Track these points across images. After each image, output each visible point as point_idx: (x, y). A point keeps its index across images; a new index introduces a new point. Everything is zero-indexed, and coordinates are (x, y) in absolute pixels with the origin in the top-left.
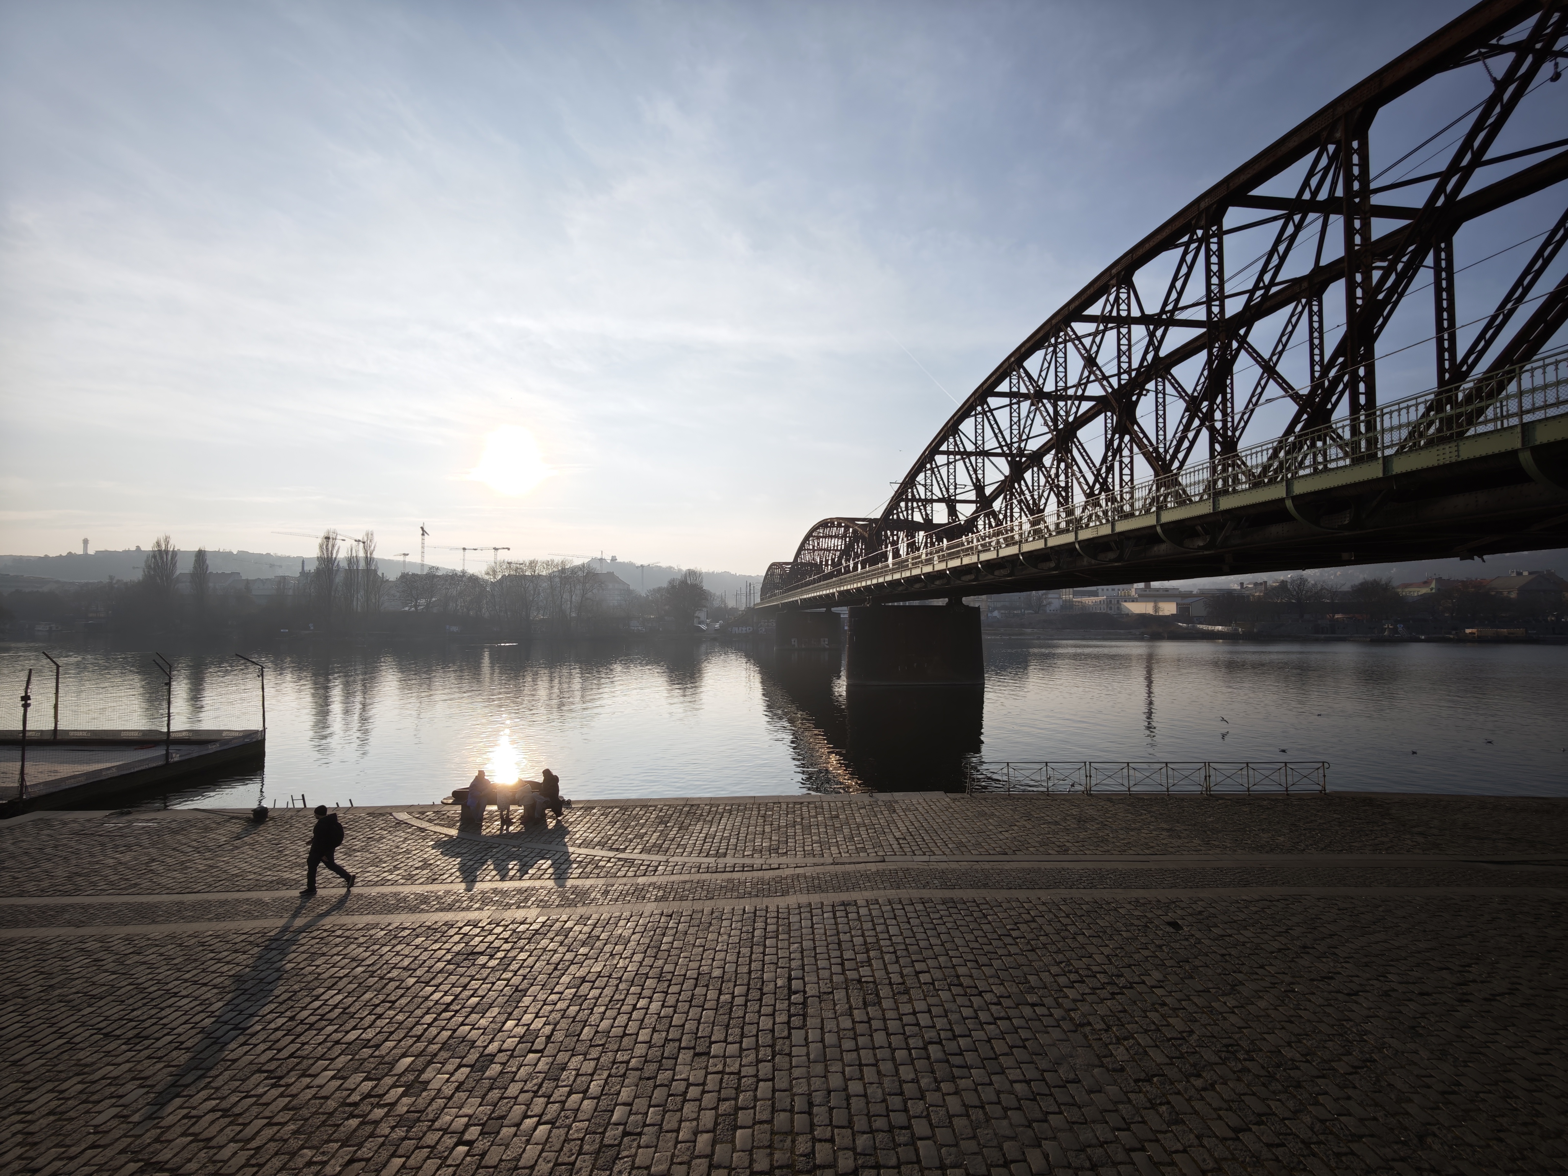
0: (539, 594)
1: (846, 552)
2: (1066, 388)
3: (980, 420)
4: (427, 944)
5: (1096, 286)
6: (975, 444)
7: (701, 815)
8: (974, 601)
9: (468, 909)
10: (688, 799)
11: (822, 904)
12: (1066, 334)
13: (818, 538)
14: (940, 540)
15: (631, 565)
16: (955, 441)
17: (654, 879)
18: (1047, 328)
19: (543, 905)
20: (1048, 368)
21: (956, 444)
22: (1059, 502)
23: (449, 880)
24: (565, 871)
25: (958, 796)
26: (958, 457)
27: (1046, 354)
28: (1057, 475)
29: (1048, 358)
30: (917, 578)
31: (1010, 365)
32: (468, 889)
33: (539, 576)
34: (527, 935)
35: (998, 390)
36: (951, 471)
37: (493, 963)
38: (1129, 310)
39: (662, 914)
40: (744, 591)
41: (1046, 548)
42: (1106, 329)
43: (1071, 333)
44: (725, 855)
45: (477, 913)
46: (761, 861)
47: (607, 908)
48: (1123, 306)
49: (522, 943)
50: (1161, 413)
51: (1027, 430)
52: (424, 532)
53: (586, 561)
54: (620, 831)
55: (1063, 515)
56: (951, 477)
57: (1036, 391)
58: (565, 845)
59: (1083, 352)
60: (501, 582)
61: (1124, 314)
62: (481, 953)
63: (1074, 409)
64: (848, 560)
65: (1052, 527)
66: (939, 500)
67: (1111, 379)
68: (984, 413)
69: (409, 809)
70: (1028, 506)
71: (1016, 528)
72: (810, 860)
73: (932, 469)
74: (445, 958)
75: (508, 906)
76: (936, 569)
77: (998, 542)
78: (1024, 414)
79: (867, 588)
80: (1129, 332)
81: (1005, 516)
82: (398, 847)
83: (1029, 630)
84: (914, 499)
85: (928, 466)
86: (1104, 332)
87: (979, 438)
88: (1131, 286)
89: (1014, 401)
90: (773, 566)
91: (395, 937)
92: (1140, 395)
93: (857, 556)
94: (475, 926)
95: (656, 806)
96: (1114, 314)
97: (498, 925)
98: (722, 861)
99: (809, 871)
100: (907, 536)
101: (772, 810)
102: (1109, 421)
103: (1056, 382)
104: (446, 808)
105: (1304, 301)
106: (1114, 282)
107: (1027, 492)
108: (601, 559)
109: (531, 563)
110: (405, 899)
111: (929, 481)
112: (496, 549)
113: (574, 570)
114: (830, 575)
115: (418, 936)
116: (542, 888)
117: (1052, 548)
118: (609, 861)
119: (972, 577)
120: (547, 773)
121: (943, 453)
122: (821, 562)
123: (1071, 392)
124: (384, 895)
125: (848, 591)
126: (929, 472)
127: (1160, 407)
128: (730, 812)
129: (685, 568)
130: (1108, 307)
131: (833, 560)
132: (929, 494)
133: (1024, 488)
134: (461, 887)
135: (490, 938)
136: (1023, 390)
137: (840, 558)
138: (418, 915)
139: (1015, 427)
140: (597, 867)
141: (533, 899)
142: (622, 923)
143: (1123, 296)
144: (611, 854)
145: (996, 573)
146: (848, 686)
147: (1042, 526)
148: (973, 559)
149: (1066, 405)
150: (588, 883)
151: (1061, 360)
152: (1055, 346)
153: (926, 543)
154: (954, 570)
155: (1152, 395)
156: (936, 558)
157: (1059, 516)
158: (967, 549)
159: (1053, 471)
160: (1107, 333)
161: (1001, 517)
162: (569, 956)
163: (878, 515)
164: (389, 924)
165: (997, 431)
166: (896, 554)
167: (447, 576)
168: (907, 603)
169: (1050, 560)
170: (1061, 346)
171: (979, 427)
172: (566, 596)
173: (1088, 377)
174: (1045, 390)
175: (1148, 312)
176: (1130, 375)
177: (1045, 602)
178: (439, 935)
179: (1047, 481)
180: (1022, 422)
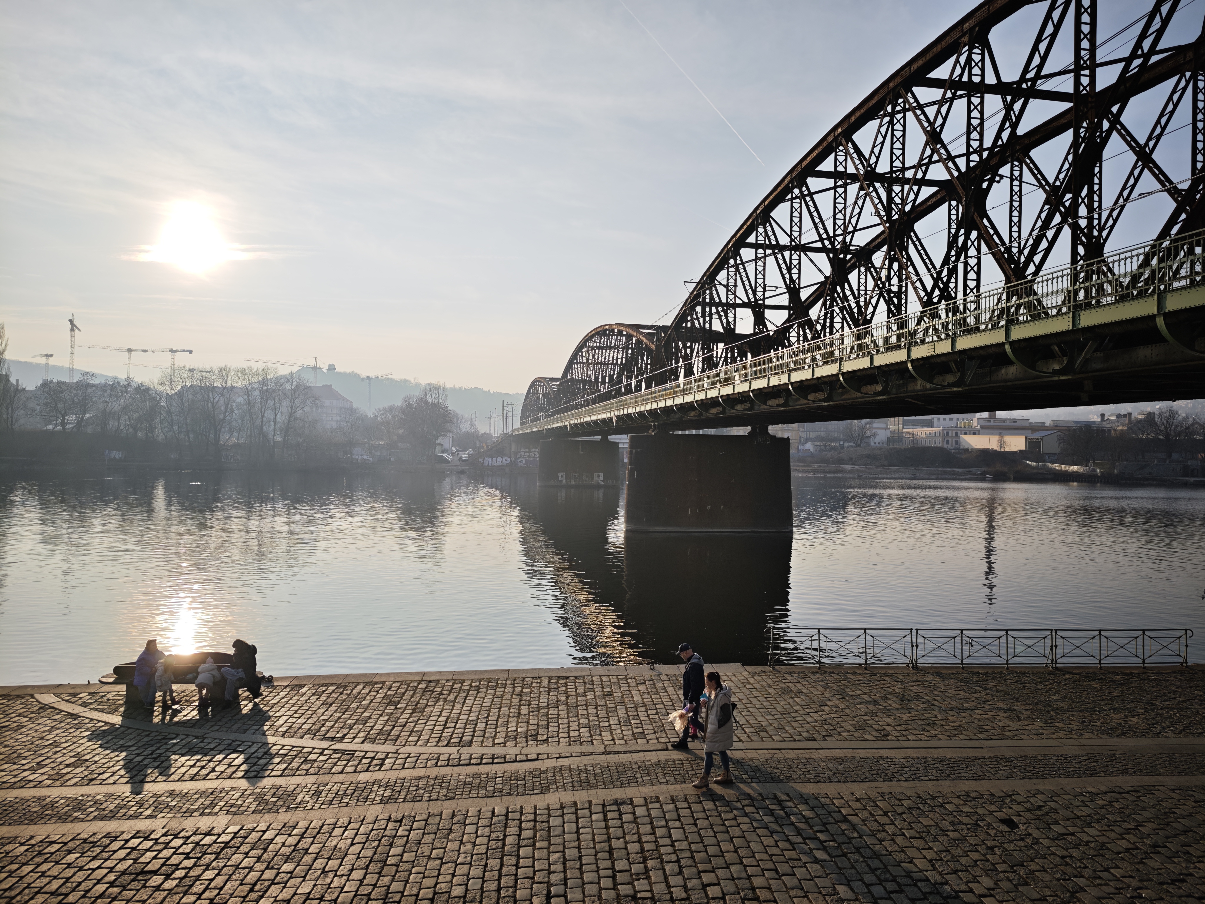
0: (232, 411)
1: (628, 367)
2: (903, 169)
3: (796, 206)
4: (82, 861)
5: (944, 43)
6: (790, 236)
7: (441, 694)
8: (782, 430)
9: (137, 816)
10: (424, 674)
11: (590, 802)
12: (906, 101)
13: (594, 348)
14: (743, 355)
15: (354, 376)
16: (766, 231)
17: (379, 775)
18: (883, 92)
19: (233, 810)
20: (883, 143)
21: (767, 235)
22: (889, 311)
23: (111, 780)
24: (264, 768)
25: (758, 668)
26: (769, 251)
27: (881, 126)
28: (889, 278)
29: (883, 130)
30: (713, 402)
31: (836, 138)
32: (137, 791)
33: (232, 387)
34: (215, 848)
35: (820, 168)
36: (760, 269)
37: (170, 884)
38: (983, 76)
39: (389, 820)
40: (499, 413)
41: (872, 368)
42: (954, 97)
43: (912, 100)
44: (470, 743)
45: (148, 821)
46: (516, 750)
47: (318, 813)
48: (976, 71)
49: (207, 858)
50: (1016, 204)
51: (854, 221)
52: (73, 327)
53: (295, 369)
54: (337, 715)
55: (894, 327)
56: (760, 276)
57: (866, 172)
58: (264, 734)
59: (926, 124)
60: (180, 395)
61: (976, 79)
62: (155, 873)
63: (912, 196)
64: (629, 377)
65: (880, 342)
66: (744, 305)
67: (957, 160)
68: (802, 197)
69: (56, 689)
70: (851, 314)
71: (837, 343)
72: (576, 749)
73: (736, 266)
74: (106, 879)
75: (190, 813)
76: (737, 391)
77: (814, 359)
78: (850, 200)
79: (652, 412)
80: (982, 103)
81: (824, 327)
82: (42, 738)
83: (848, 467)
84: (712, 303)
85: (732, 262)
86: (952, 100)
87: (796, 228)
88: (986, 46)
89: (840, 183)
90: (536, 382)
91: (40, 853)
92: (991, 182)
93: (641, 372)
94: (146, 838)
95: (383, 683)
96: (965, 79)
97: (176, 836)
98: (465, 750)
99: (574, 762)
100: (703, 349)
101: (530, 686)
102: (954, 212)
103: (892, 162)
104: (106, 688)
105: (1188, 74)
106: (965, 39)
107: (851, 298)
108: (315, 368)
109: (222, 370)
110: (52, 805)
111: (732, 281)
112: (173, 351)
113: (279, 382)
114: (607, 396)
115: (70, 852)
116: (233, 789)
117: (879, 367)
118: (321, 754)
119: (781, 401)
120: (238, 644)
121: (750, 246)
122: (597, 379)
123: (909, 174)
124: (24, 801)
125: (628, 415)
126: (732, 269)
127: (1016, 197)
128: (478, 688)
129: (424, 381)
130: (958, 71)
131: (611, 377)
132: (731, 297)
133: (848, 293)
134: (125, 789)
135: (166, 853)
136: (851, 170)
137: (620, 375)
138: (70, 825)
139: (840, 216)
140: (306, 761)
141: (222, 803)
142: (338, 831)
143: (977, 58)
144: (325, 744)
145: (811, 397)
146: (628, 532)
147: (868, 340)
148: (783, 379)
149: (903, 190)
150: (294, 781)
151: (898, 134)
152: (892, 115)
153: (726, 358)
154: (759, 392)
155: (1006, 182)
156: (737, 377)
157: (889, 328)
158: (776, 367)
159: (884, 273)
160: (955, 102)
161: (819, 327)
162: (269, 874)
163: (668, 321)
164: (32, 837)
165: (817, 220)
166: (689, 372)
167: (106, 385)
168: (701, 432)
169: (876, 382)
170: (899, 116)
171: (796, 214)
172: (269, 414)
173: (931, 157)
174: (878, 170)
175: (1004, 79)
176: (981, 156)
177: (868, 433)
178: (98, 850)
179: (876, 285)
180: (849, 211)
